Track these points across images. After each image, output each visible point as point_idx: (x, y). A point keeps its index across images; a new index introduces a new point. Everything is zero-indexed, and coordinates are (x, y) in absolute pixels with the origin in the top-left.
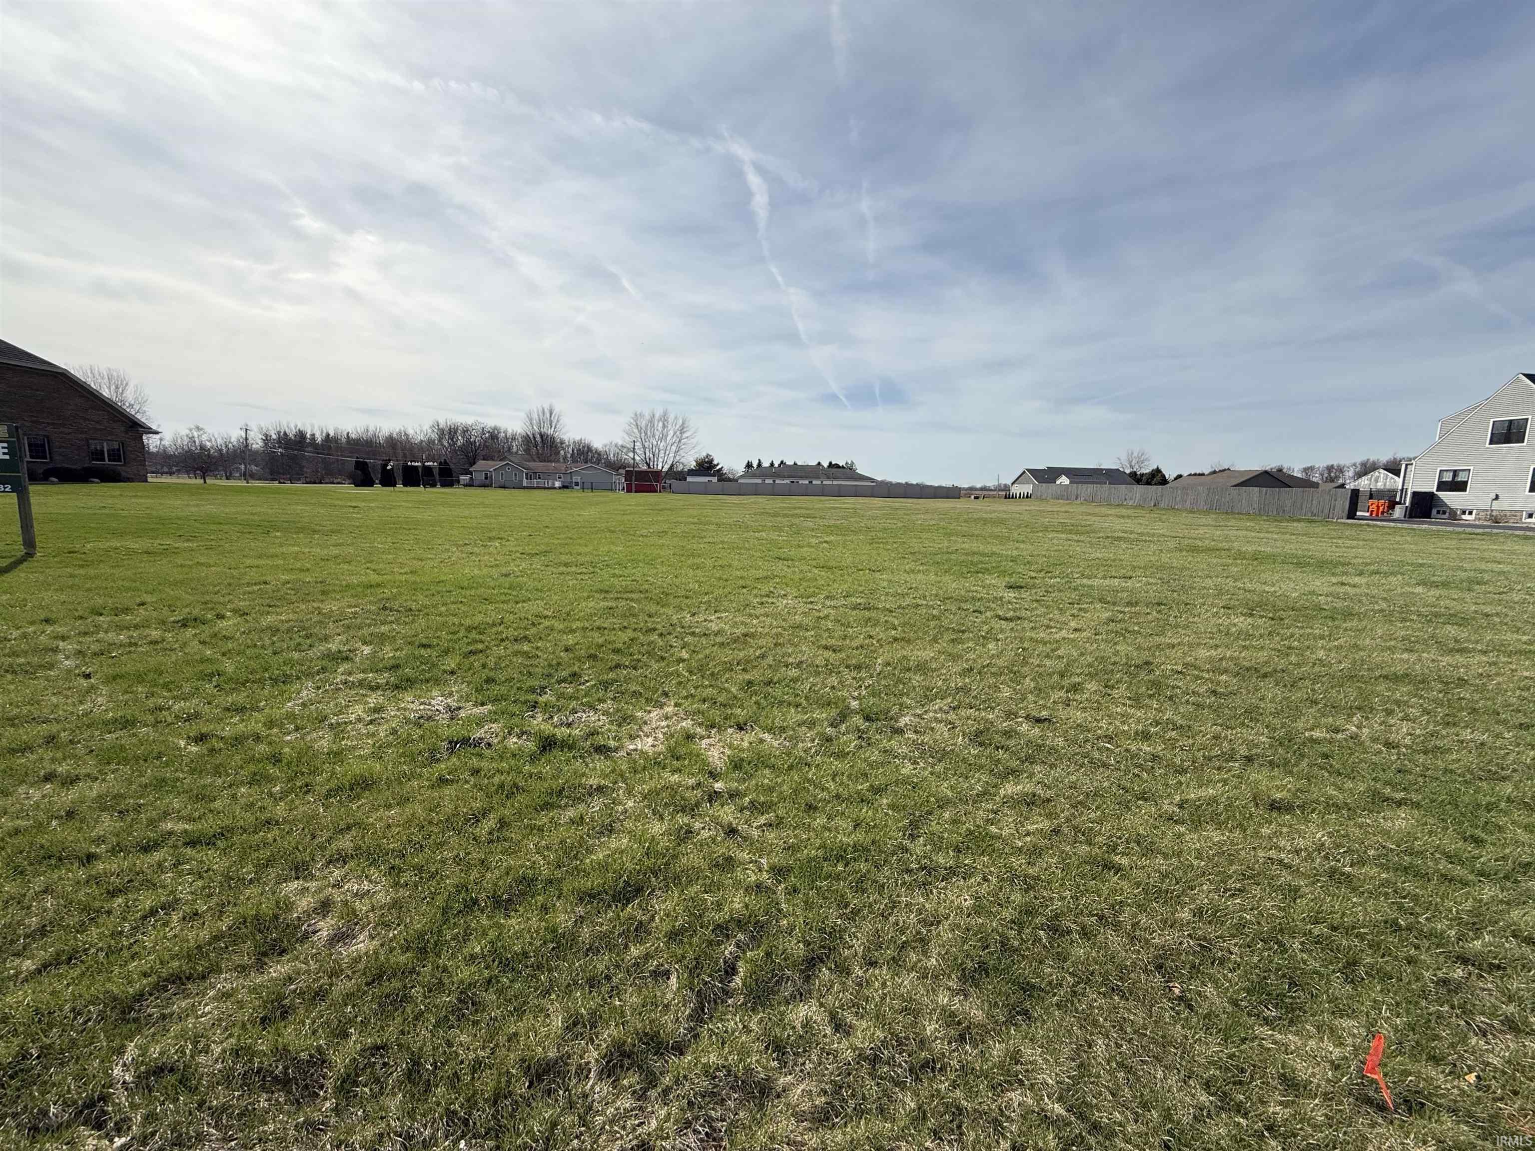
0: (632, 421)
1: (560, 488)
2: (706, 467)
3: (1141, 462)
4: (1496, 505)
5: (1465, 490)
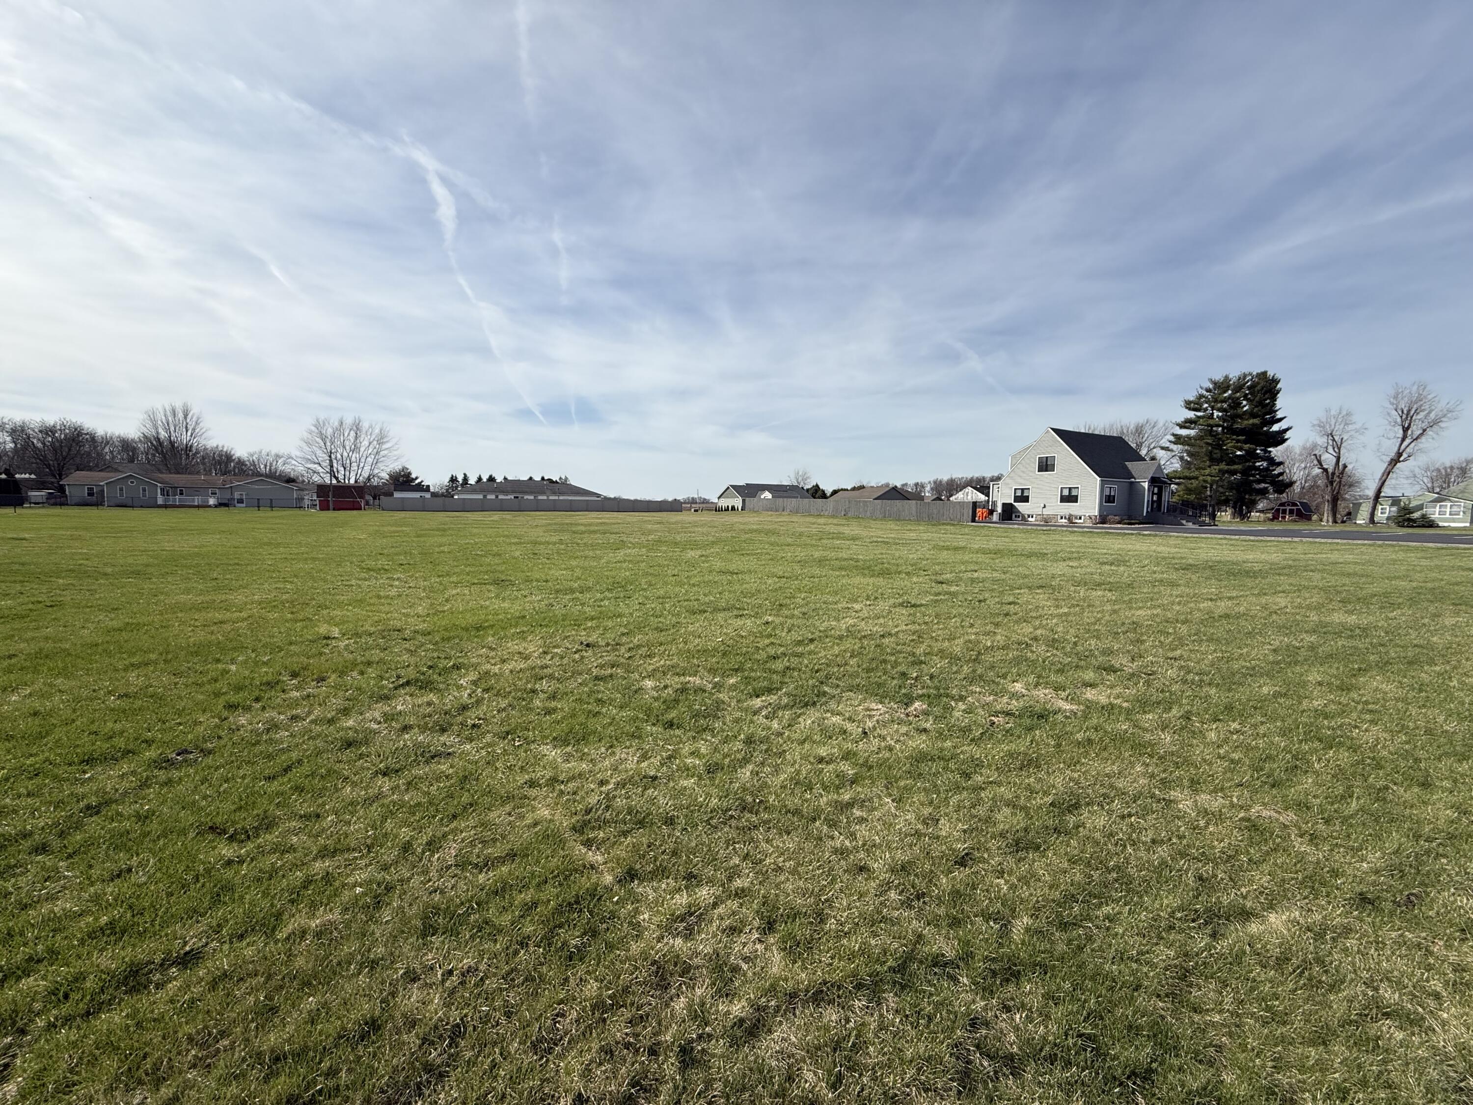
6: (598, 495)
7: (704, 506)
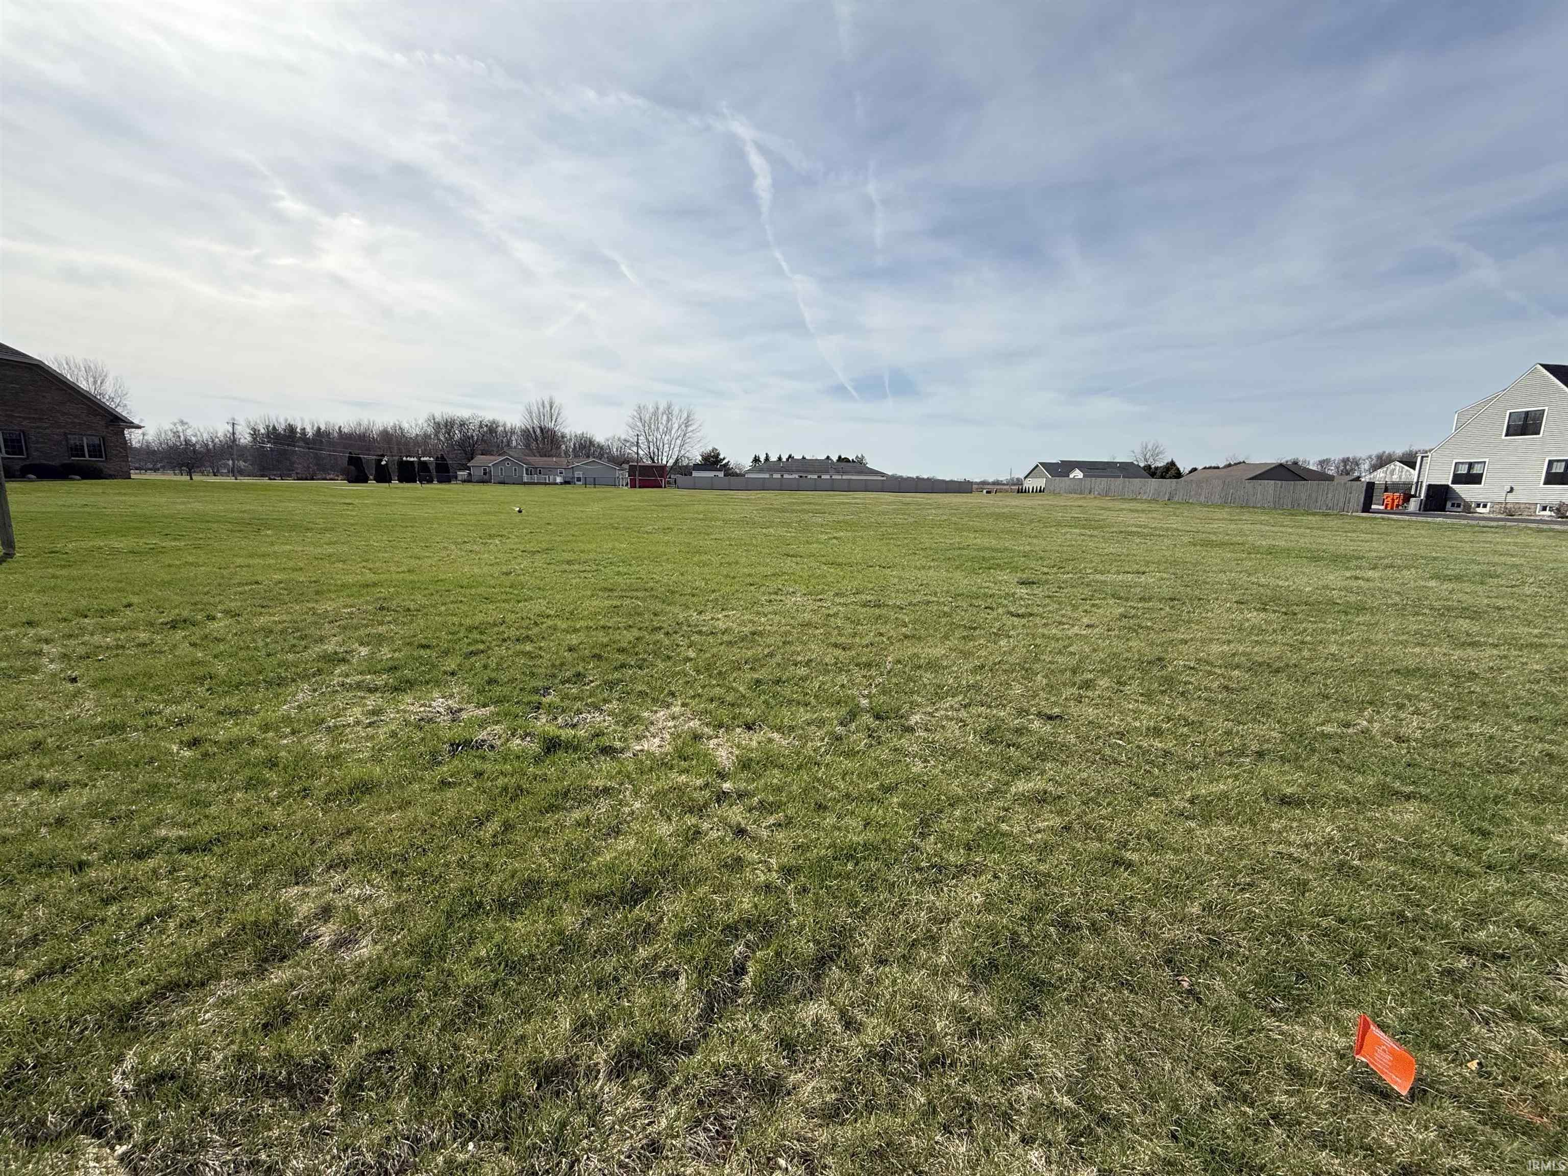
0: (635, 413)
1: (561, 484)
2: (712, 461)
3: (1155, 455)
4: (1511, 498)
5: (1480, 483)
6: (883, 475)
7: (999, 487)
